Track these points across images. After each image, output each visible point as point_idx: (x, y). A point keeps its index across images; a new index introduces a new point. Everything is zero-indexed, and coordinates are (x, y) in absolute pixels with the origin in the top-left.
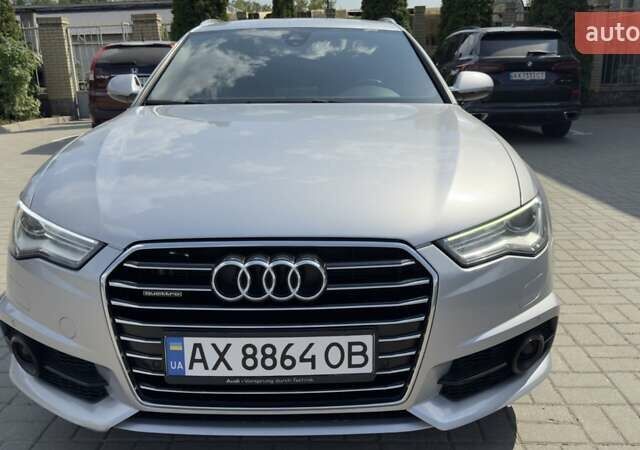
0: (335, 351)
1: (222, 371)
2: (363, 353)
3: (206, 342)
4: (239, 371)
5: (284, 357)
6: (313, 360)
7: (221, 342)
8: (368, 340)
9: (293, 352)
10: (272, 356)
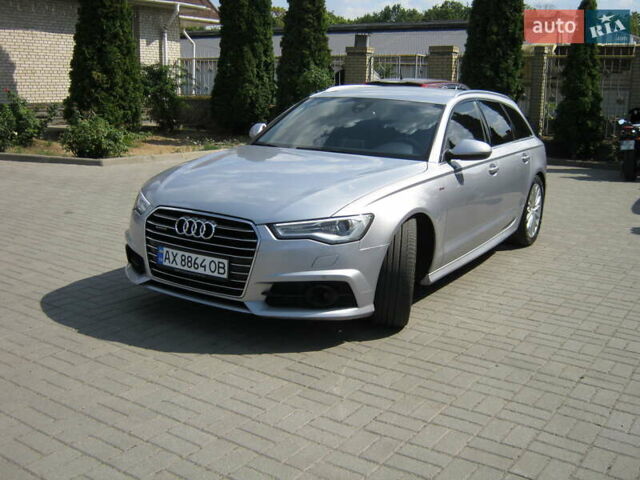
0: (213, 265)
1: (174, 265)
2: (224, 268)
3: (170, 250)
4: (179, 266)
5: (195, 263)
6: (205, 267)
7: (175, 252)
8: (226, 262)
9: (199, 262)
10: (191, 262)
